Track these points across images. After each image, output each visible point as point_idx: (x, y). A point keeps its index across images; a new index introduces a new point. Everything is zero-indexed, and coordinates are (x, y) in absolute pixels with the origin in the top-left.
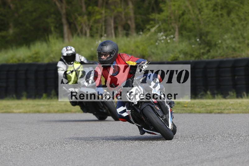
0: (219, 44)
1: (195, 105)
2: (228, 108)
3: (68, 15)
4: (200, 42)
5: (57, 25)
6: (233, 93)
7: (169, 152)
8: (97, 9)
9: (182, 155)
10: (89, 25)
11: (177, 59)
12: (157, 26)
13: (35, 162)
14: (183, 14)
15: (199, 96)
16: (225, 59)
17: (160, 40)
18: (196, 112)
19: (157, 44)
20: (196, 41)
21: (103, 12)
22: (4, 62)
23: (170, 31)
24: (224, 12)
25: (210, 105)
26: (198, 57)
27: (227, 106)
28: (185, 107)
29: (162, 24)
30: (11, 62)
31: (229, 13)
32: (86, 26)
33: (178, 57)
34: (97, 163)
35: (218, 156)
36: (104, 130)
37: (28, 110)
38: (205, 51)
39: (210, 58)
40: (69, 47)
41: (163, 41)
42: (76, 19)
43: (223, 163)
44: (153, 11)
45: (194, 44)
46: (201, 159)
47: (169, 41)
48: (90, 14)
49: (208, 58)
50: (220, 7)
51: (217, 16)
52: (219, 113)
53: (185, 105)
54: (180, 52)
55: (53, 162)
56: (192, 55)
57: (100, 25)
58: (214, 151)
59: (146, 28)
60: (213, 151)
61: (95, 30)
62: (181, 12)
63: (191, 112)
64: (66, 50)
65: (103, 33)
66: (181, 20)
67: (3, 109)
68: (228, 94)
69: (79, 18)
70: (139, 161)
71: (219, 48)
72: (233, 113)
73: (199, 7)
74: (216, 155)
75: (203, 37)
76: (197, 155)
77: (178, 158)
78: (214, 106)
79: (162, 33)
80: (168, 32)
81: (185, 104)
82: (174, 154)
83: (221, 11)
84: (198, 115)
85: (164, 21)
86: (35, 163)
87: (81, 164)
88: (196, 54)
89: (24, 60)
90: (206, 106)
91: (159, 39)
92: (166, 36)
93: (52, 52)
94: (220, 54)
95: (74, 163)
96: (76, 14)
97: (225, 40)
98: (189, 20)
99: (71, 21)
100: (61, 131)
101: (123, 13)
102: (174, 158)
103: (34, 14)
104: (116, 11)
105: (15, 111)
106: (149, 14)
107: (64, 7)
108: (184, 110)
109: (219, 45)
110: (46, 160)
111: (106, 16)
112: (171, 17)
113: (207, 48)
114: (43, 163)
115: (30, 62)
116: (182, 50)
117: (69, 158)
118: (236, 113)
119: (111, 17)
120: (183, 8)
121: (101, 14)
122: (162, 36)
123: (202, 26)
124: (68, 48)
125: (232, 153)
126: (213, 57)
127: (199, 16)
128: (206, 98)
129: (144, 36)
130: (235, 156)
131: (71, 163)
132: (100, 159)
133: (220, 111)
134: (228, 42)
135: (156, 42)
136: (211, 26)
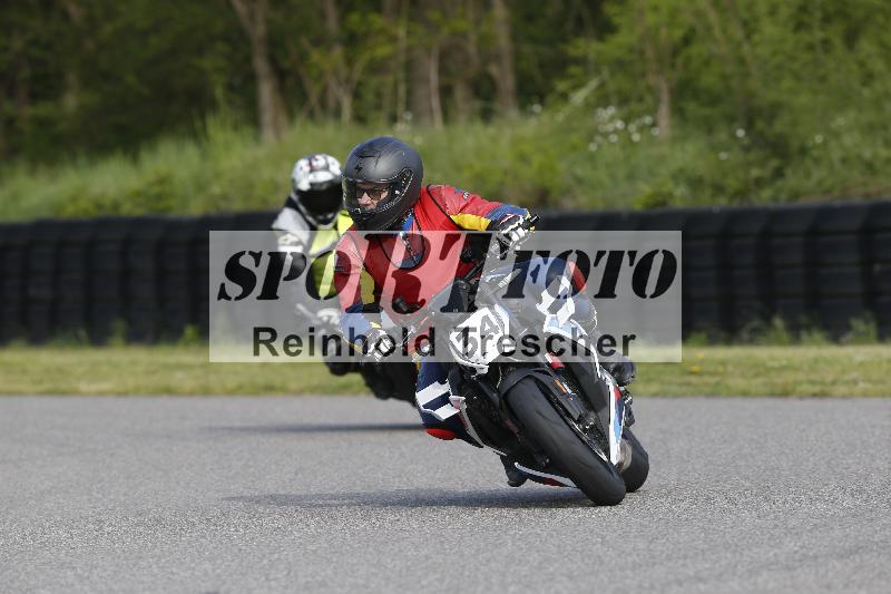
0: (815, 146)
1: (730, 368)
2: (847, 377)
3: (275, 44)
4: (746, 142)
5: (237, 81)
6: (867, 322)
7: (635, 537)
8: (377, 21)
9: (681, 546)
10: (348, 80)
11: (664, 204)
12: (593, 83)
13: (156, 571)
14: (687, 41)
15: (745, 335)
16: (837, 203)
17: (605, 135)
18: (732, 393)
19: (593, 147)
20: (733, 136)
21: (401, 32)
22: (46, 214)
23: (641, 100)
24: (835, 33)
25: (783, 368)
26: (741, 194)
27: (843, 372)
28: (692, 373)
29: (612, 74)
30: (70, 211)
31: (851, 38)
32: (340, 84)
33: (671, 195)
34: (375, 574)
35: (812, 549)
36: (402, 455)
37: (131, 383)
38: (766, 173)
39: (783, 197)
40: (318, 157)
41: (614, 138)
42: (303, 57)
43: (830, 574)
44: (580, 27)
45: (727, 150)
46: (748, 559)
47: (636, 137)
48: (352, 41)
49: (775, 199)
50: (818, 15)
51: (811, 47)
52: (815, 395)
53: (695, 368)
54: (676, 177)
55: (218, 571)
56: (719, 189)
57: (389, 79)
58: (797, 534)
59: (552, 90)
60: (794, 531)
61: (370, 97)
62: (678, 34)
63: (714, 393)
64: (307, 169)
65: (401, 109)
66: (680, 61)
67: (40, 382)
68: (848, 328)
69: (316, 56)
70: (526, 568)
71: (817, 161)
72: (865, 395)
73: (745, 15)
74: (801, 548)
75: (760, 125)
76: (737, 546)
77: (669, 558)
78: (796, 369)
79: (611, 111)
80: (634, 106)
81: (694, 364)
82: (652, 541)
83: (822, 29)
84: (739, 402)
85: (620, 65)
86: (155, 576)
87: (320, 579)
88: (732, 183)
89: (116, 205)
90: (769, 370)
91: (602, 128)
92: (627, 120)
93: (218, 176)
94: (820, 183)
95: (296, 576)
96: (304, 41)
97: (837, 135)
98: (707, 63)
99: (286, 64)
100: (248, 460)
101: (473, 37)
102: (653, 557)
103: (154, 40)
104: (445, 31)
105: (83, 387)
106: (564, 40)
107: (260, 17)
108: (689, 384)
109: (815, 153)
110: (193, 565)
111: (409, 49)
112: (642, 53)
113: (774, 163)
114: (182, 574)
115: (139, 212)
116: (682, 170)
117: (276, 556)
118: (876, 395)
119: (428, 50)
120: (687, 19)
121: (394, 39)
122: (612, 119)
123: (754, 84)
124: (314, 163)
125: (860, 538)
126: (795, 195)
127: (746, 49)
128: (770, 343)
129: (545, 118)
130: (871, 550)
131: (285, 573)
132: (389, 560)
133: (817, 389)
134: (848, 140)
135: (590, 139)
136: (787, 83)
